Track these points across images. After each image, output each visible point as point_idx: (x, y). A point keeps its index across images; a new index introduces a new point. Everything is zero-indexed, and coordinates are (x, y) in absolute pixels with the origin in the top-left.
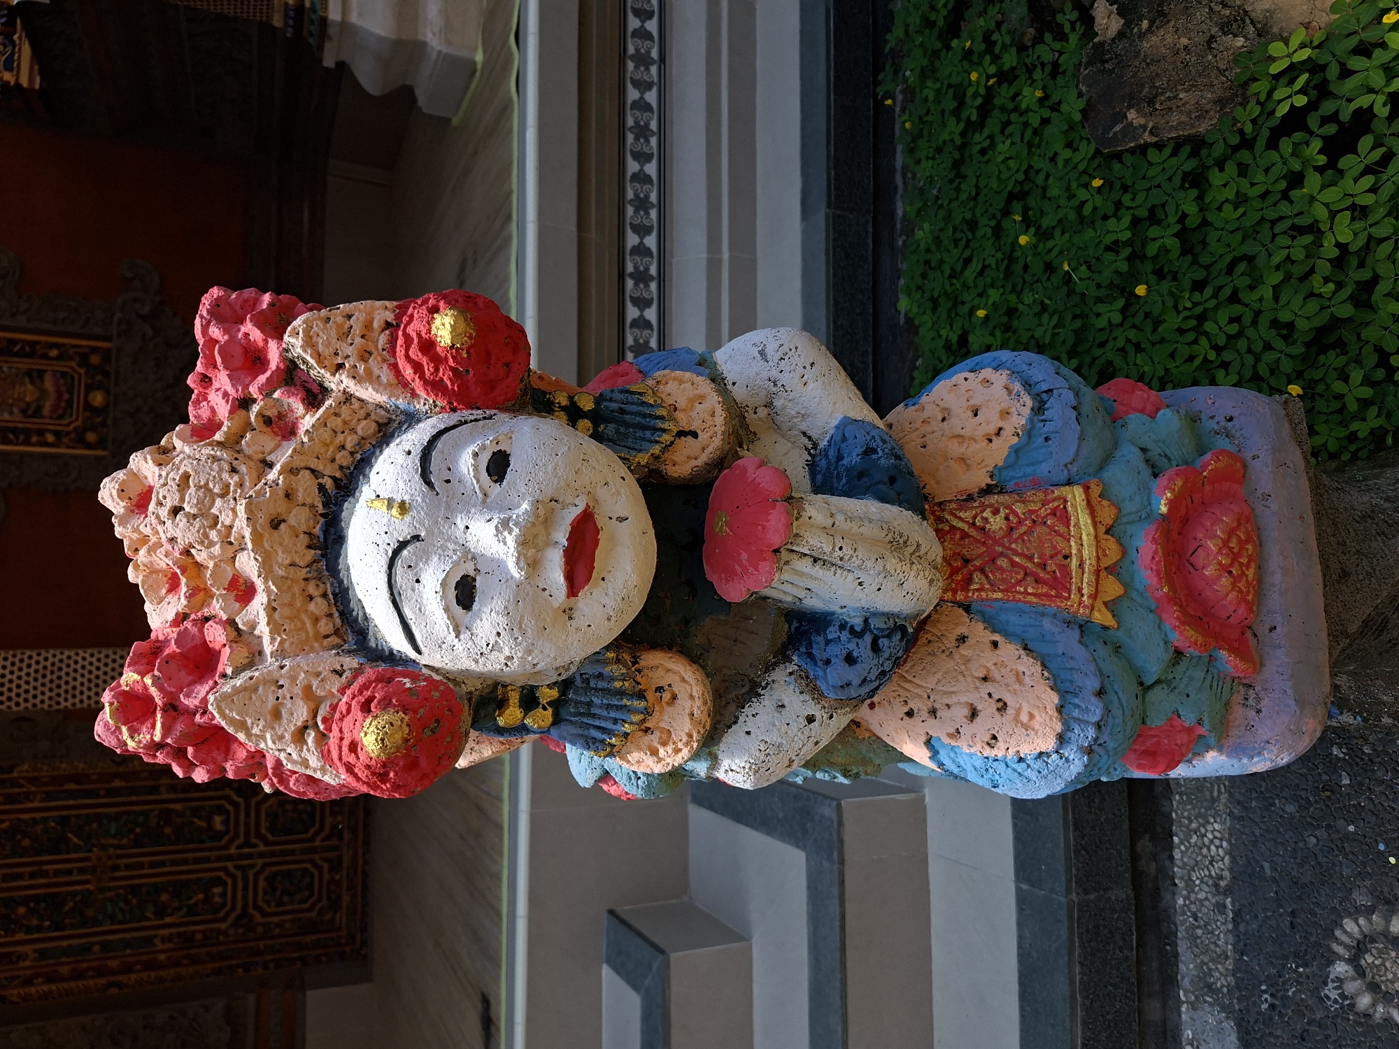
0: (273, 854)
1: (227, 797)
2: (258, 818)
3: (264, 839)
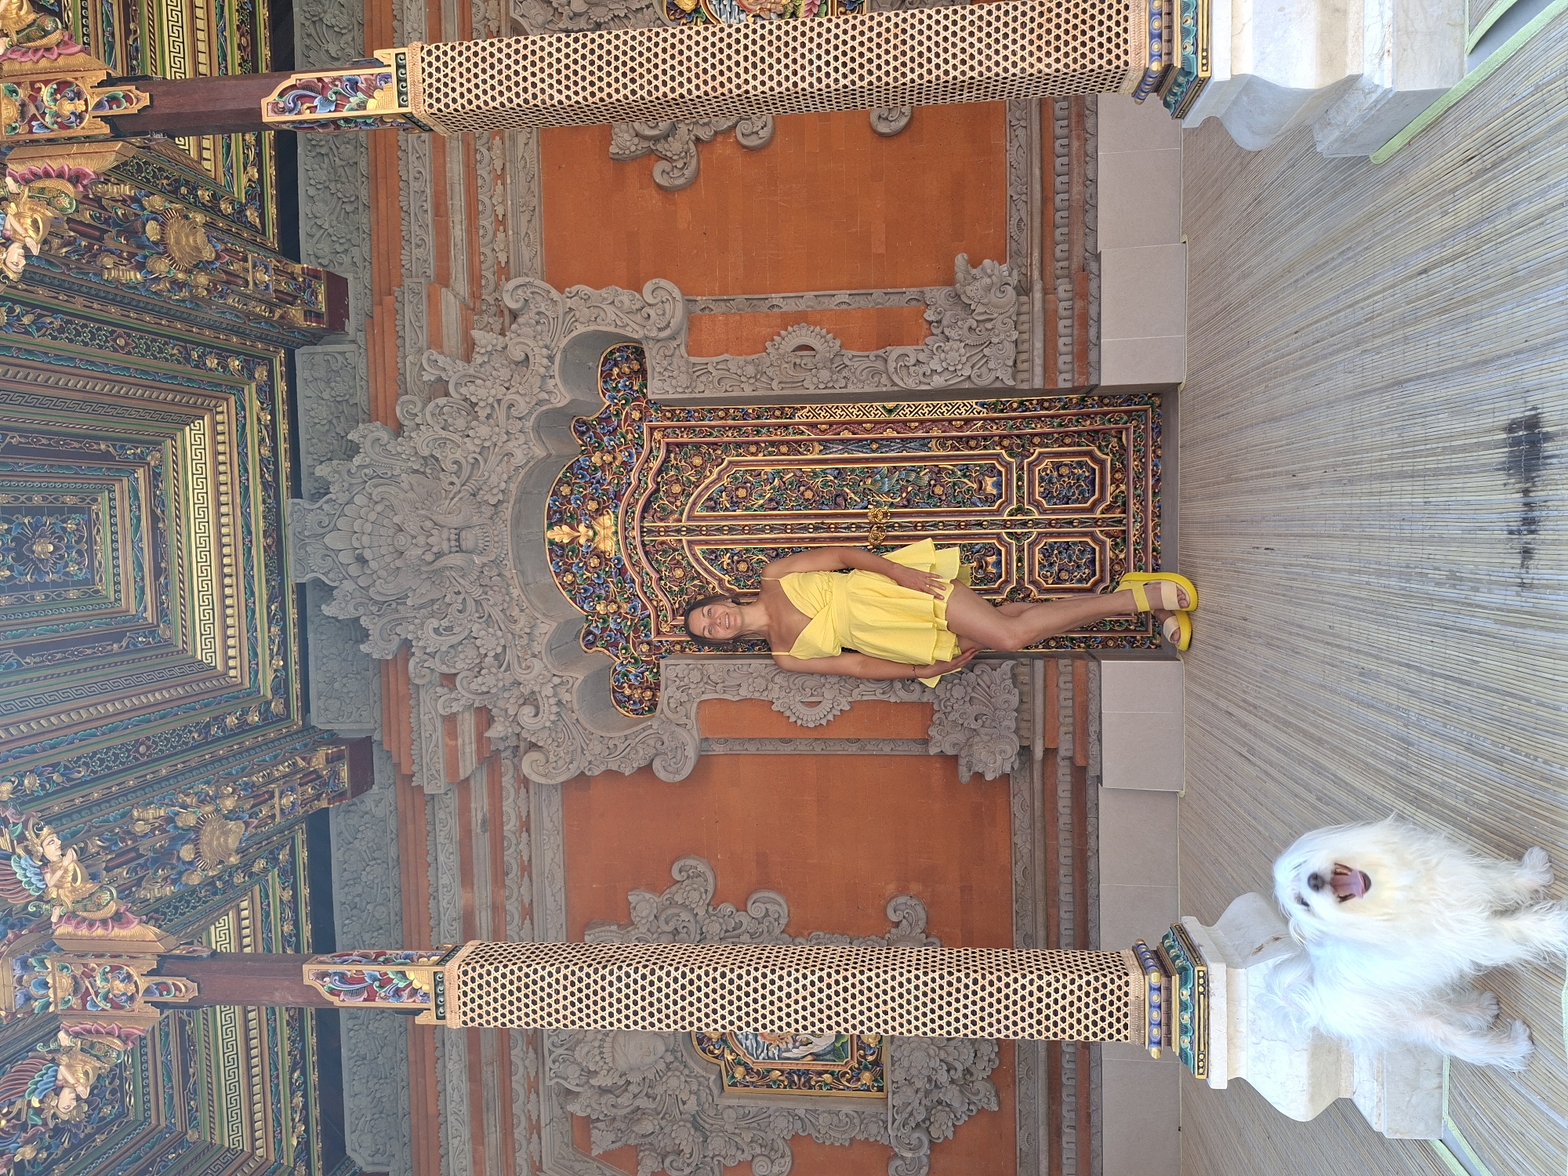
0: (1049, 523)
1: (998, 456)
2: (1031, 482)
3: (1038, 505)
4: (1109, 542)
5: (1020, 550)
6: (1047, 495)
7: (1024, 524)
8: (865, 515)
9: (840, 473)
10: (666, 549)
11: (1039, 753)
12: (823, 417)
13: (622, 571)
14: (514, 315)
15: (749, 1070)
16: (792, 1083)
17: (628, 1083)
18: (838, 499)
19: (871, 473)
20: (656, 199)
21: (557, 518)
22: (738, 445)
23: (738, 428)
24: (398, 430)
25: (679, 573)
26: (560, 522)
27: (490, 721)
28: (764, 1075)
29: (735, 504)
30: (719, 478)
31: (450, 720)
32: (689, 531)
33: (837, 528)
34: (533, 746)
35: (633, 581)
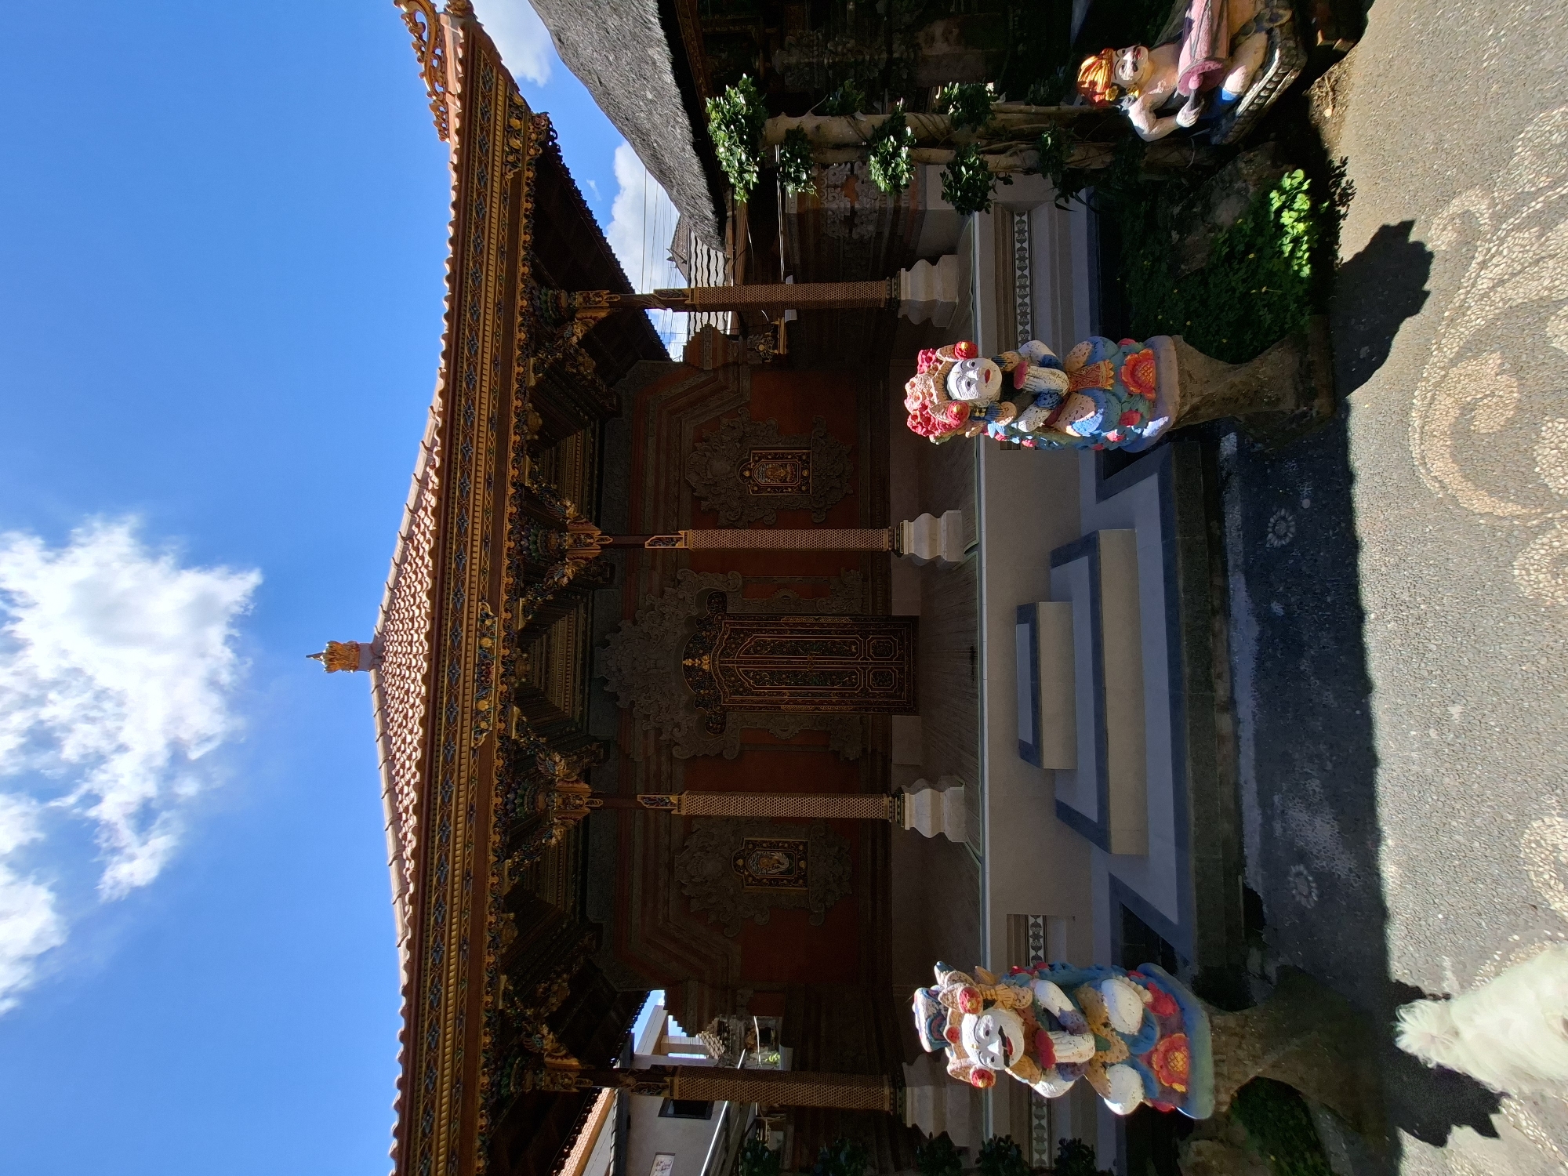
0: (875, 664)
1: (856, 638)
2: (869, 648)
3: (871, 657)
4: (897, 671)
5: (865, 673)
6: (874, 653)
7: (866, 664)
8: (806, 659)
9: (796, 642)
10: (729, 669)
11: (870, 750)
12: (791, 620)
13: (711, 677)
14: (679, 581)
15: (754, 879)
16: (771, 885)
17: (707, 881)
18: (795, 652)
19: (809, 642)
21: (687, 656)
22: (758, 630)
23: (758, 624)
24: (635, 623)
25: (733, 679)
26: (688, 658)
27: (661, 734)
28: (760, 881)
29: (756, 653)
30: (750, 643)
31: (646, 733)
32: (737, 663)
33: (795, 663)
34: (677, 744)
35: (715, 681)
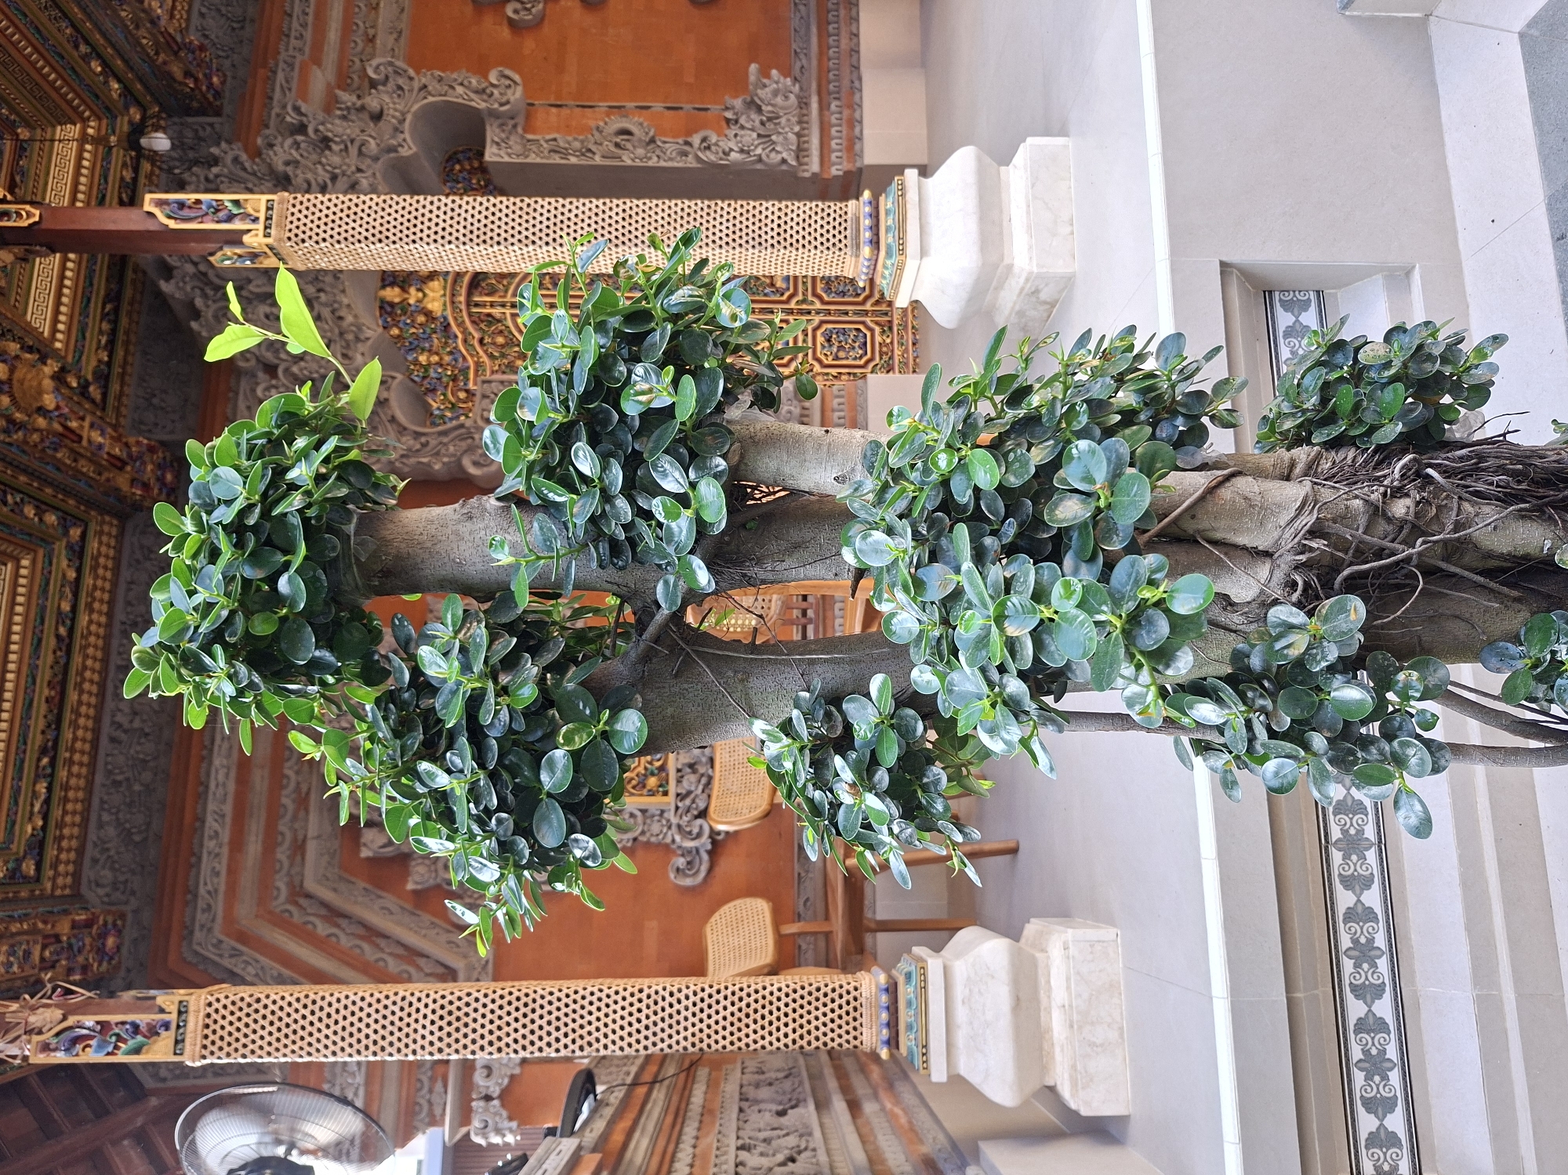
0: (828, 312)
4: (877, 329)
6: (828, 290)
7: (808, 312)
10: (491, 319)
13: (447, 328)
20: (505, 32)
26: (392, 284)
35: (456, 337)
